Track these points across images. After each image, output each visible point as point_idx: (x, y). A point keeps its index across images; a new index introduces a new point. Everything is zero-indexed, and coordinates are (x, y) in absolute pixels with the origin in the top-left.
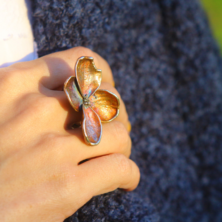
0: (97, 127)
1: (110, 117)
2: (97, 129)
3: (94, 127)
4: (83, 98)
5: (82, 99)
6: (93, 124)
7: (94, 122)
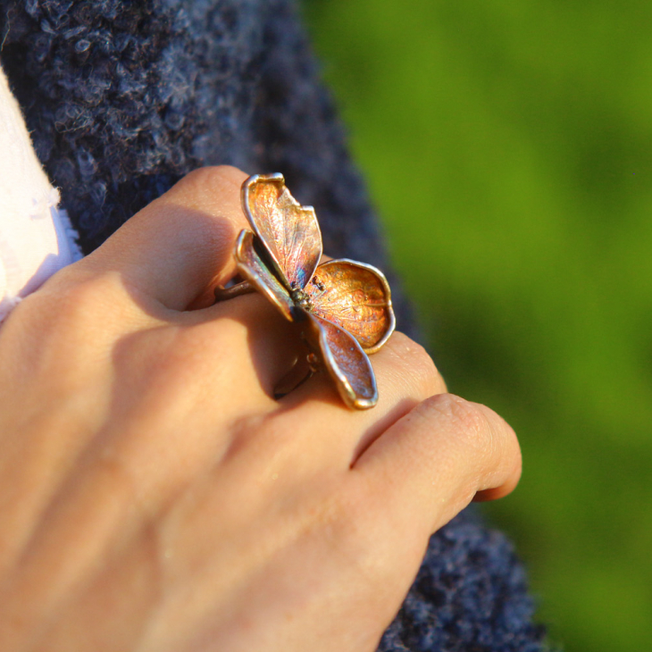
0: (355, 363)
1: (375, 337)
2: (357, 368)
3: (347, 364)
4: (291, 293)
5: (287, 294)
6: (341, 357)
7: (342, 351)
